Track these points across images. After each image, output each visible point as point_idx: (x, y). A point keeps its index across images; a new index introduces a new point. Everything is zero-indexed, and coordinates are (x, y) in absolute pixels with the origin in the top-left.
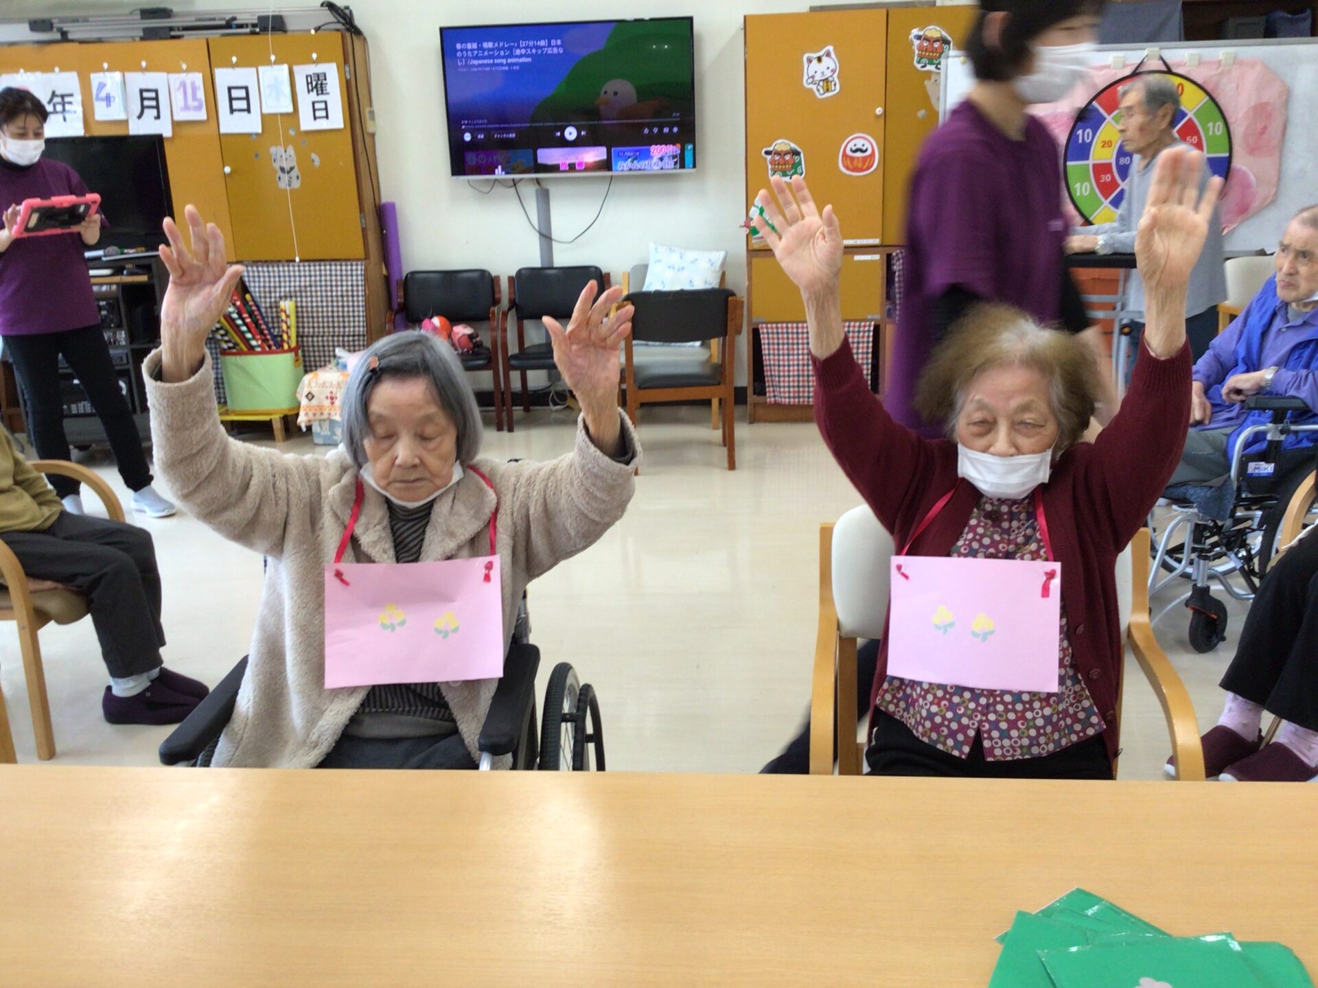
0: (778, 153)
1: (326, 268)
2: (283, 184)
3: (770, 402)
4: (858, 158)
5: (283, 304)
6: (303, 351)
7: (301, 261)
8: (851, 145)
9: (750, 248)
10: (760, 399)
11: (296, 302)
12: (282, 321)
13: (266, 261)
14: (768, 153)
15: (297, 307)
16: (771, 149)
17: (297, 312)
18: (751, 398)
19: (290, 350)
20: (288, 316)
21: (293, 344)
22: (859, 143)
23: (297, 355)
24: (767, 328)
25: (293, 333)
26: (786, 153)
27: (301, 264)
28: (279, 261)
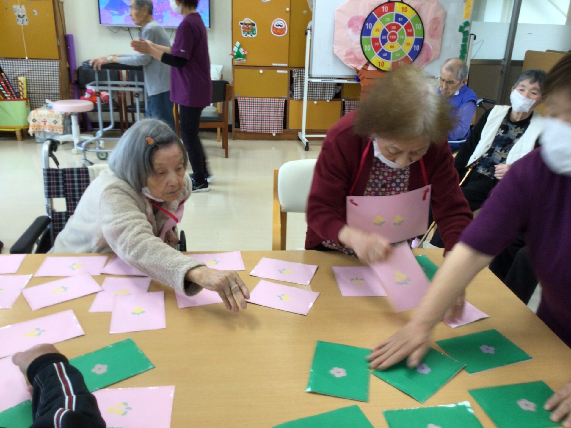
0: (245, 24)
1: (41, 63)
2: (20, 22)
3: (242, 131)
4: (279, 29)
5: (20, 78)
6: (30, 100)
7: (29, 59)
8: (276, 23)
9: (234, 64)
10: (238, 129)
11: (26, 77)
12: (20, 86)
13: (11, 58)
14: (242, 24)
15: (27, 80)
16: (242, 22)
17: (27, 82)
18: (234, 129)
19: (24, 99)
20: (22, 84)
21: (25, 97)
22: (280, 23)
23: (27, 101)
24: (241, 99)
25: (25, 91)
26: (249, 24)
27: (29, 60)
28: (17, 58)
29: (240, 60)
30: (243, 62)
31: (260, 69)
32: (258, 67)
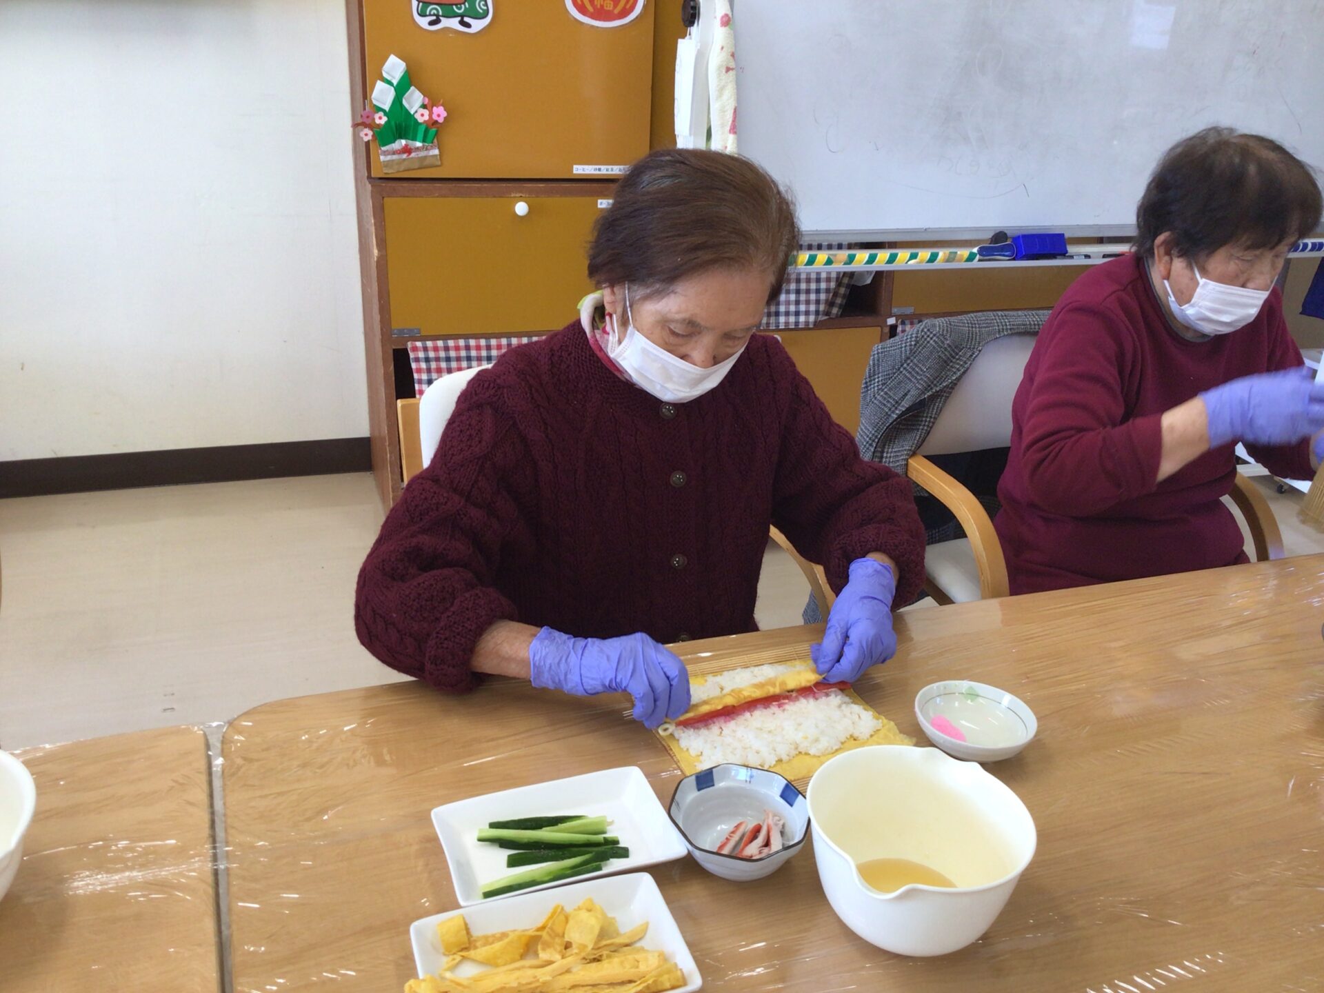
9: (377, 173)
24: (425, 349)
29: (407, 150)
30: (427, 162)
31: (518, 195)
32: (504, 185)
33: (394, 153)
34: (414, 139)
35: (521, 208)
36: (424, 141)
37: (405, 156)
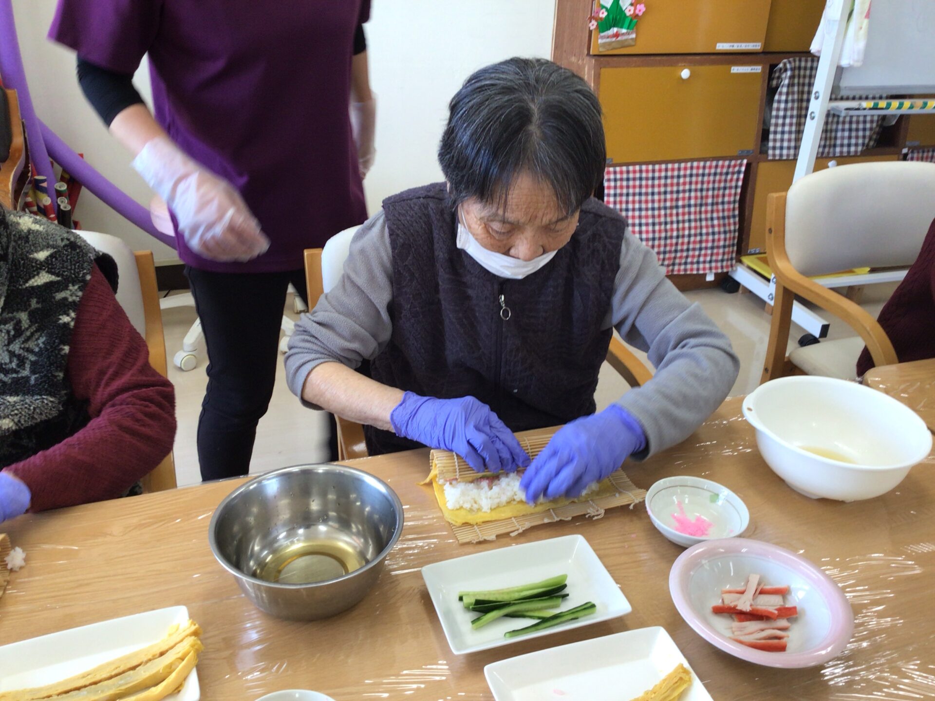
29: (617, 35)
30: (626, 43)
31: (683, 65)
32: (675, 58)
33: (608, 37)
34: (622, 27)
35: (685, 73)
36: (628, 28)
37: (614, 39)
